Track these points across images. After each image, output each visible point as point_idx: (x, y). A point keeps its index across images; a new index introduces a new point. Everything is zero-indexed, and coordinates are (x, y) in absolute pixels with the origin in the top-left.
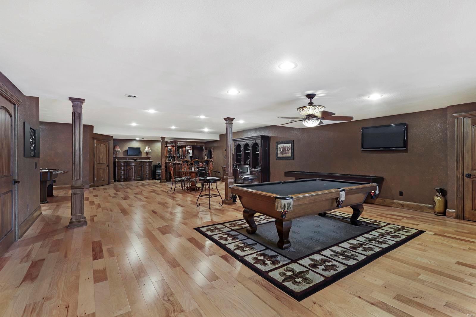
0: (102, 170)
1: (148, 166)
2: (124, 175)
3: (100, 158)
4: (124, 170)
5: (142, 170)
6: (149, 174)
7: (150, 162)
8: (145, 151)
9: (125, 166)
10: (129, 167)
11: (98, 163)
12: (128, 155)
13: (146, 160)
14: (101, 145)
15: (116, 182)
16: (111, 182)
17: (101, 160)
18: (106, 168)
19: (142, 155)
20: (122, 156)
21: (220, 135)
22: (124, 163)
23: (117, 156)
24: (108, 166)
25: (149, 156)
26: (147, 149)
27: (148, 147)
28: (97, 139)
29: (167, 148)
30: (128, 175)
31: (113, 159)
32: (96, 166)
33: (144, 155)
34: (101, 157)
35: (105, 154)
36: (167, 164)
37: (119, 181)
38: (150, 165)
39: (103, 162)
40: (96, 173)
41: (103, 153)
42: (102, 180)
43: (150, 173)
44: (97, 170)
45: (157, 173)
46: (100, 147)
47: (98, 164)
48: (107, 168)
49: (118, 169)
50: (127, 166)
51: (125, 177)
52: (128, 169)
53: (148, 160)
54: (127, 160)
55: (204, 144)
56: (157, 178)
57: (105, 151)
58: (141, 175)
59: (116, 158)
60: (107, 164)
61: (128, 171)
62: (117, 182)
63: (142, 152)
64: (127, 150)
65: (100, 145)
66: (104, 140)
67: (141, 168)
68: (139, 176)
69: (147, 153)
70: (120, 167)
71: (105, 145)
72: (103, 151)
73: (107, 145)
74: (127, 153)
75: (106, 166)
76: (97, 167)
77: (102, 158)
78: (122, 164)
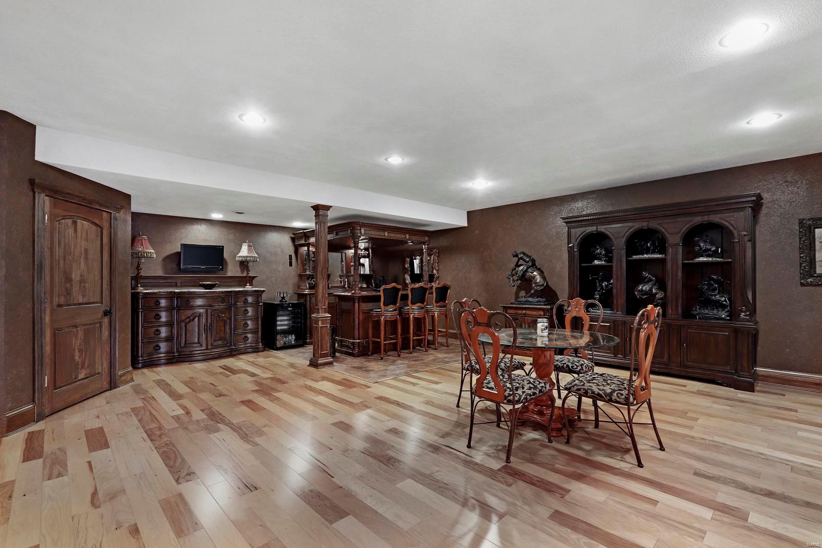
0: (81, 334)
1: (252, 305)
2: (169, 339)
3: (69, 280)
4: (169, 324)
5: (230, 319)
6: (254, 332)
7: (258, 294)
8: (237, 259)
9: (174, 308)
10: (189, 313)
11: (62, 300)
12: (180, 271)
13: (240, 286)
14: (75, 223)
15: (139, 368)
16: (121, 376)
17: (75, 289)
18: (100, 323)
19: (226, 271)
20: (160, 272)
21: (469, 213)
22: (171, 296)
23: (143, 273)
24: (107, 313)
25: (251, 274)
26: (244, 251)
27: (249, 246)
28: (54, 192)
29: (306, 248)
30: (183, 341)
31: (128, 282)
32: (47, 319)
33: (233, 270)
34: (76, 276)
35: (97, 265)
36: (308, 299)
37: (151, 364)
38: (256, 304)
39: (85, 300)
40: (48, 349)
41: (86, 258)
42: (81, 376)
43: (258, 329)
44: (54, 336)
45: (279, 328)
46: (71, 231)
47: (59, 306)
48: (106, 320)
49: (145, 321)
50: (179, 308)
51: (172, 348)
52: (183, 318)
53: (248, 288)
54: (176, 286)
55: (427, 238)
56: (279, 346)
57: (94, 253)
58: (228, 336)
59: (137, 279)
60: (105, 307)
61: (183, 324)
62: (143, 367)
63: (226, 263)
64: (179, 253)
65: (69, 221)
66: (90, 202)
67: (227, 315)
68: (220, 342)
69: (244, 264)
70: (153, 314)
71: (96, 225)
72: (86, 250)
73: (106, 225)
74: (179, 265)
75: (101, 314)
76: (52, 321)
77: (82, 281)
78: (163, 303)
